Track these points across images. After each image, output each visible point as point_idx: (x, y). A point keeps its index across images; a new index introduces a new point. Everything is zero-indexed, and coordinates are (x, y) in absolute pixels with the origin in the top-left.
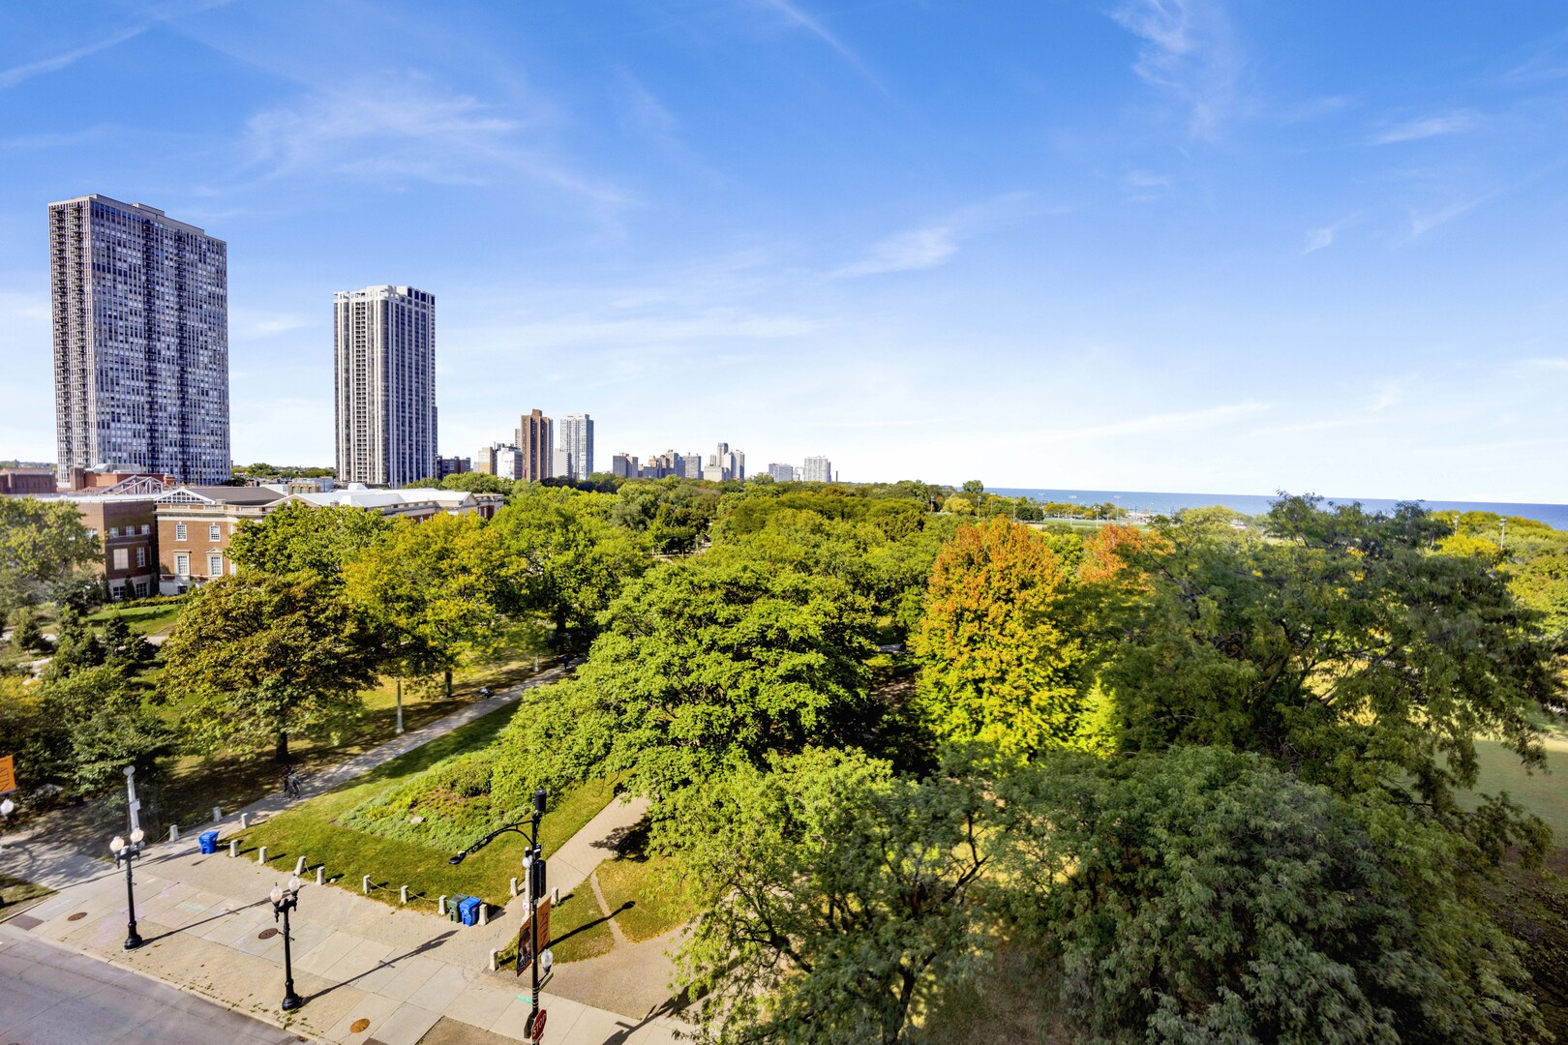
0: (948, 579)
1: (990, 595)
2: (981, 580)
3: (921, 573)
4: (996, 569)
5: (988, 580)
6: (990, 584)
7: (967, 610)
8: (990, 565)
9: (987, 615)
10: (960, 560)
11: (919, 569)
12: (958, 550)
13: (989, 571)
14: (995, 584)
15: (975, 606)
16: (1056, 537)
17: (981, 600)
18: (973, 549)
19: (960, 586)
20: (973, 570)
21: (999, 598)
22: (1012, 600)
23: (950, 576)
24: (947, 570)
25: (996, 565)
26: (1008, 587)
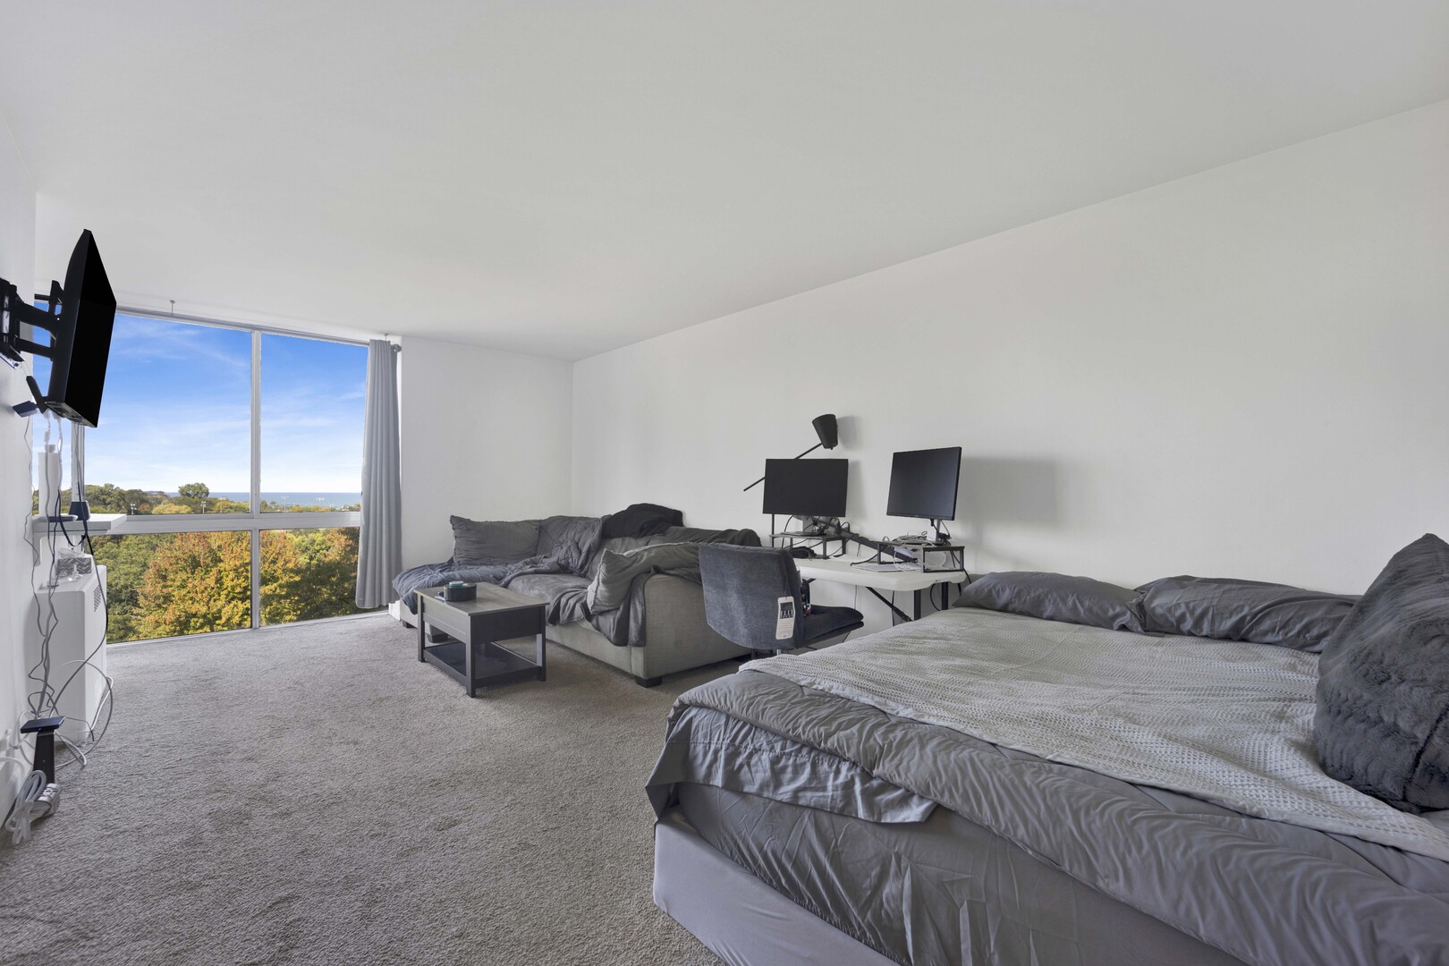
0: (165, 587)
1: (223, 597)
2: (211, 581)
3: (126, 587)
4: (228, 567)
5: (219, 581)
6: (222, 584)
7: (194, 615)
8: (221, 564)
9: (220, 618)
10: (182, 563)
11: (122, 583)
12: (178, 553)
13: (220, 572)
14: (228, 583)
15: (204, 610)
16: (300, 537)
17: (212, 602)
18: (199, 550)
19: (183, 592)
20: (199, 572)
21: (233, 599)
22: (250, 598)
23: (169, 583)
24: (164, 578)
25: (228, 564)
26: (244, 584)
